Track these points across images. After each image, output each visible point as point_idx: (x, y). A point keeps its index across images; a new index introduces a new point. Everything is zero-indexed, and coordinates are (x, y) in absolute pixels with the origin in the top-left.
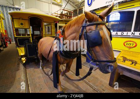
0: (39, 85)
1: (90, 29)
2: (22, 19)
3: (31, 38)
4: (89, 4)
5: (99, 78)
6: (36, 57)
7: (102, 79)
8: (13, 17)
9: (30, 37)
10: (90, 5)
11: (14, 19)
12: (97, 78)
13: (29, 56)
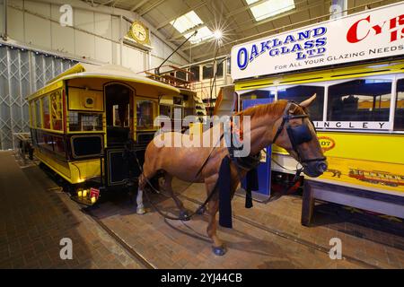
0: (161, 246)
1: (294, 123)
2: (90, 89)
3: (105, 135)
4: (240, 66)
5: (279, 215)
6: (130, 184)
7: (285, 217)
8: (69, 85)
9: (103, 134)
10: (243, 67)
11: (70, 90)
12: (275, 216)
13: (111, 183)
